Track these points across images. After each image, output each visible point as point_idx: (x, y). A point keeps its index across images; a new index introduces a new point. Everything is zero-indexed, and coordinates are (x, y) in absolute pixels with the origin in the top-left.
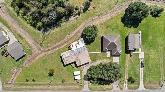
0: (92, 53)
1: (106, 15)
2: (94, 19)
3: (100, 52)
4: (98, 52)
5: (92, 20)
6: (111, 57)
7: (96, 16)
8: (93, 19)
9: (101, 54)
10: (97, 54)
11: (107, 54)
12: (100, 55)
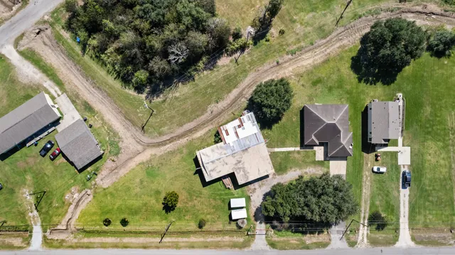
0: (277, 150)
1: (311, 52)
2: (280, 61)
3: (298, 149)
4: (292, 149)
5: (275, 63)
6: (326, 162)
7: (287, 54)
8: (278, 63)
9: (298, 152)
11: (315, 154)
12: (296, 155)
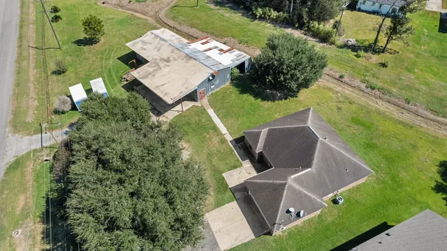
0: (211, 112)
2: (346, 79)
3: (229, 138)
4: (223, 130)
5: (337, 75)
7: (363, 82)
8: (341, 77)
9: (223, 141)
10: (215, 128)
11: (235, 167)
12: (215, 140)
